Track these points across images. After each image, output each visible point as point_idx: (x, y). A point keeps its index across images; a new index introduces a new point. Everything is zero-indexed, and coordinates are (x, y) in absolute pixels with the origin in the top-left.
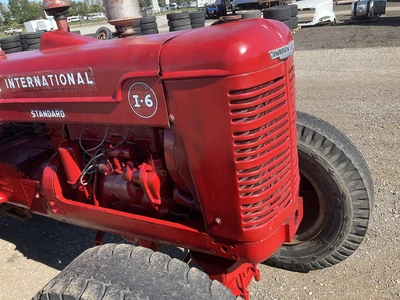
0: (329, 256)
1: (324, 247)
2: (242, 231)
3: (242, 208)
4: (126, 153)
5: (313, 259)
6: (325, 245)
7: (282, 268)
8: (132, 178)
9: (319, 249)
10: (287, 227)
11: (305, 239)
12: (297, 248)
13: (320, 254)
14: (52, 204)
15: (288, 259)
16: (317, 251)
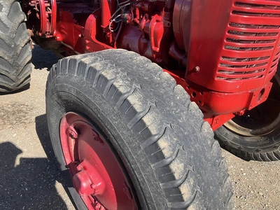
0: (271, 153)
1: (270, 144)
2: (214, 79)
3: (221, 59)
4: (146, 6)
5: (257, 151)
6: (271, 142)
7: (230, 151)
8: (145, 27)
9: (265, 144)
10: (251, 94)
11: (256, 134)
12: (248, 140)
13: (264, 149)
14: (87, 42)
15: (237, 146)
16: (262, 146)
